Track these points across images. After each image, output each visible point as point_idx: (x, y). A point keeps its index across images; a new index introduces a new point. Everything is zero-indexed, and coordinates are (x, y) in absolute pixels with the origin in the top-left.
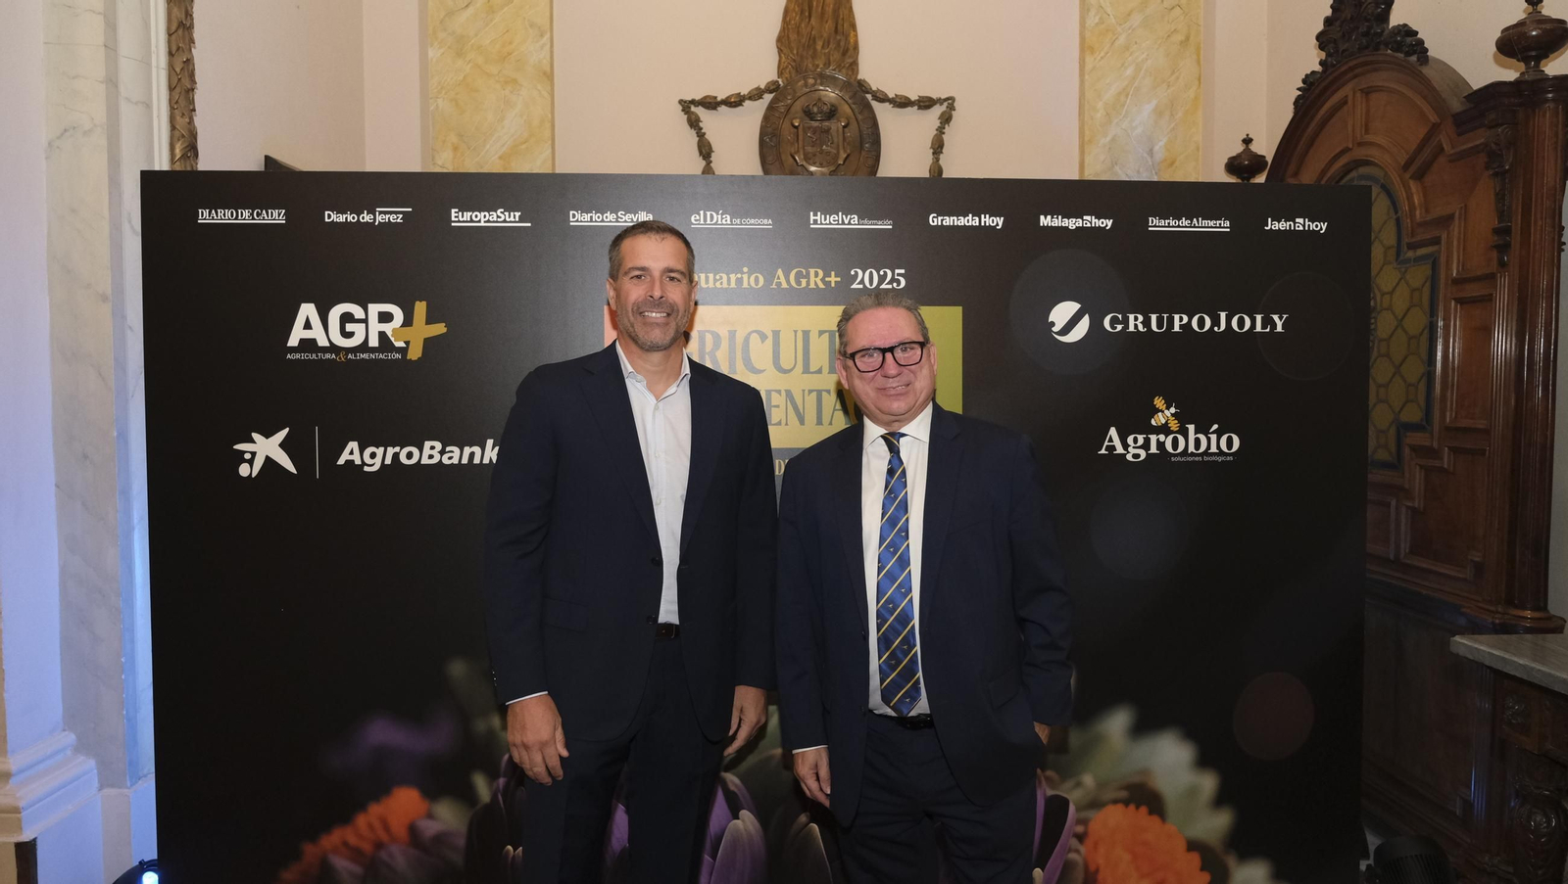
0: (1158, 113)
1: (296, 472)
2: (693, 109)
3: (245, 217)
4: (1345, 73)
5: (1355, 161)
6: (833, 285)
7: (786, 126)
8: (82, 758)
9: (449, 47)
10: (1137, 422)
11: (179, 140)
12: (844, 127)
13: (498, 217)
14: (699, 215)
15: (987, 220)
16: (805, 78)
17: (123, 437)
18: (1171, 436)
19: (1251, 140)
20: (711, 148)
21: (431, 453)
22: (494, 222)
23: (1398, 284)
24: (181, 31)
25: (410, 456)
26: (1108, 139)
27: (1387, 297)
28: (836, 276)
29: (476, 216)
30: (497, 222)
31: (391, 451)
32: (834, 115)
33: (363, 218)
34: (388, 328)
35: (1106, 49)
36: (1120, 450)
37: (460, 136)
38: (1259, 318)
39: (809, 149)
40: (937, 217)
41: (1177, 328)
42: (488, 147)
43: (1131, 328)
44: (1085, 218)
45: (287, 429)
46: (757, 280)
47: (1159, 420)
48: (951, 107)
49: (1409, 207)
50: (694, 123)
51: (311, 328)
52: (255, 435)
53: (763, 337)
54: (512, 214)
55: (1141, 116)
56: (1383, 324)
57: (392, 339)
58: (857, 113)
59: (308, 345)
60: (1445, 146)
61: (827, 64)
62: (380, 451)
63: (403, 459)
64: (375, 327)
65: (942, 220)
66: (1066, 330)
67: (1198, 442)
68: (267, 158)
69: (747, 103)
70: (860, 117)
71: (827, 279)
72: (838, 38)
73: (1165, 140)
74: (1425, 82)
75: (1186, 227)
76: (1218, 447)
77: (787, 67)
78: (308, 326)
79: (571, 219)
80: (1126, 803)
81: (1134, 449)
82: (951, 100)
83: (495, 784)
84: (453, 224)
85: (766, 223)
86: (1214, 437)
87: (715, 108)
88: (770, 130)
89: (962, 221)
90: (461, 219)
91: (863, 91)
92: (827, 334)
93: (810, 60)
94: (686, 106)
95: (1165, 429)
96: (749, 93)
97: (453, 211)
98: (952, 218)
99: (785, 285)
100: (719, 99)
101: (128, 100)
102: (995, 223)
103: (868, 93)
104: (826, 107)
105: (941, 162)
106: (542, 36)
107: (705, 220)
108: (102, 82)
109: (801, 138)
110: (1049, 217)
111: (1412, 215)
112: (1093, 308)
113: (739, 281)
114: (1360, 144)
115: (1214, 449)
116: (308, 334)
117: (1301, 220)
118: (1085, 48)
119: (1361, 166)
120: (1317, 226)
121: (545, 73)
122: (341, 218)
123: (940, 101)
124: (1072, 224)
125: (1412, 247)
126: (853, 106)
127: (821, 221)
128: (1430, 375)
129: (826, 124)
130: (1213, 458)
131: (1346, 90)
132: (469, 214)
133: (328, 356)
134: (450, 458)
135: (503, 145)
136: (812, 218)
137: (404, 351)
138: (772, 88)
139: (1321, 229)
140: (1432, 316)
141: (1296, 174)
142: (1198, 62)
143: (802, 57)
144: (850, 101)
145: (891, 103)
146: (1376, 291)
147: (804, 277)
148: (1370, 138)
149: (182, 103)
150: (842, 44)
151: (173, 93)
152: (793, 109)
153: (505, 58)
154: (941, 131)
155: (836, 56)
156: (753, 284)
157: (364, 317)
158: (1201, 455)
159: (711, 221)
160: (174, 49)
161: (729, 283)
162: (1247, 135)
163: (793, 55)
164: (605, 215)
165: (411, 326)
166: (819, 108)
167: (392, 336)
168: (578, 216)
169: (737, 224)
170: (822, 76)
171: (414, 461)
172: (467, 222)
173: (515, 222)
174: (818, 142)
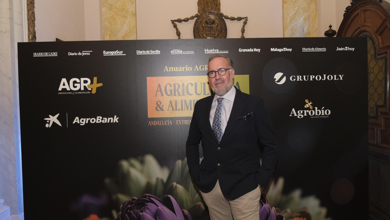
0: (305, 19)
1: (61, 126)
2: (175, 22)
3: (46, 55)
4: (358, 6)
5: (362, 31)
7: (201, 26)
8: (6, 206)
9: (108, 8)
10: (300, 107)
11: (31, 34)
12: (217, 26)
13: (117, 53)
14: (173, 51)
15: (256, 50)
16: (206, 13)
17: (16, 117)
18: (311, 111)
19: (332, 26)
20: (180, 33)
21: (99, 120)
22: (115, 54)
23: (375, 65)
24: (31, 4)
25: (93, 121)
26: (291, 27)
27: (372, 70)
29: (110, 53)
31: (88, 119)
32: (214, 23)
33: (79, 54)
34: (86, 85)
35: (290, 2)
36: (296, 115)
37: (111, 32)
38: (335, 76)
39: (207, 33)
40: (241, 49)
41: (311, 80)
42: (119, 35)
43: (298, 80)
44: (284, 48)
45: (59, 114)
46: (190, 68)
47: (307, 106)
48: (247, 20)
49: (378, 44)
50: (175, 26)
51: (65, 85)
52: (50, 116)
53: (192, 85)
54: (120, 52)
55: (300, 21)
56: (371, 77)
57: (88, 88)
59: (65, 90)
60: (388, 25)
61: (212, 9)
62: (85, 119)
63: (91, 122)
64: (83, 84)
65: (243, 50)
66: (279, 81)
67: (318, 112)
68: (56, 39)
69: (190, 20)
70: (221, 23)
72: (215, 1)
73: (307, 27)
74: (381, 7)
75: (313, 50)
76: (324, 113)
77: (201, 10)
78: (64, 85)
79: (137, 53)
80: (300, 217)
81: (300, 115)
82: (246, 18)
83: (119, 213)
84: (104, 55)
85: (192, 52)
86: (323, 111)
87: (181, 22)
88: (196, 27)
89: (248, 50)
90: (106, 54)
93: (207, 8)
94: (173, 22)
95: (308, 109)
96: (190, 17)
97: (104, 51)
98: (245, 50)
99: (198, 70)
100: (182, 19)
101: (16, 23)
102: (258, 51)
103: (223, 16)
104: (212, 21)
105: (244, 35)
106: (133, 4)
107: (175, 52)
108: (9, 19)
109: (205, 29)
110: (273, 49)
111: (379, 46)
112: (287, 74)
113: (185, 69)
114: (363, 26)
115: (323, 114)
116: (64, 87)
117: (347, 48)
118: (284, 2)
119: (364, 32)
120: (351, 49)
121: (134, 14)
122: (73, 54)
123: (243, 18)
124: (280, 50)
125: (379, 55)
126: (219, 20)
127: (208, 51)
128: (385, 91)
129: (212, 25)
130: (323, 117)
131: (359, 11)
132: (108, 52)
133: (70, 93)
134: (104, 121)
135: (123, 34)
136: (205, 51)
137: (91, 91)
139: (353, 50)
140: (386, 74)
141: (345, 35)
142: (316, 5)
143: (205, 7)
144: (218, 19)
145: (230, 19)
146: (369, 68)
147: (203, 67)
148: (366, 24)
149: (32, 24)
150: (216, 3)
151: (29, 21)
152: (202, 22)
153: (123, 10)
154: (244, 26)
155: (214, 6)
156: (189, 70)
157: (80, 82)
158: (319, 116)
159: (177, 52)
160: (29, 9)
161: (182, 70)
162: (330, 25)
163: (202, 7)
164: (147, 51)
165: (93, 84)
166: (209, 21)
167: (87, 87)
168: (139, 52)
169: (184, 53)
170: (210, 12)
171: (94, 122)
172: (108, 54)
173: (121, 54)
174: (210, 31)
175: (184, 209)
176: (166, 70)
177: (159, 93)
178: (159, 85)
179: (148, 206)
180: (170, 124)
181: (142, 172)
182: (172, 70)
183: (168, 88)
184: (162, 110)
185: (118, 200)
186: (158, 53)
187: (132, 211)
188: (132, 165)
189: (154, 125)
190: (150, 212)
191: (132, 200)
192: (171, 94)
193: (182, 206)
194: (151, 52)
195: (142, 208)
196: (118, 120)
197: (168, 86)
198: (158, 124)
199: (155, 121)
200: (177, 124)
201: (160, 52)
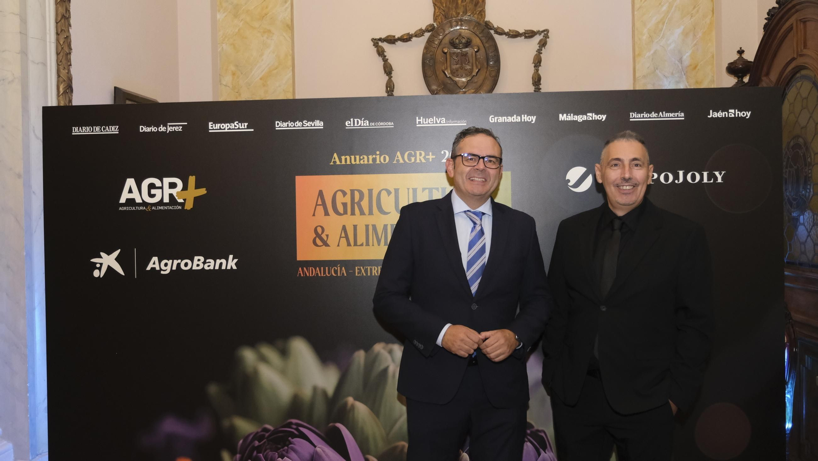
0: (685, 34)
1: (124, 275)
3: (97, 130)
4: (790, 9)
5: (797, 66)
6: (431, 160)
7: (439, 51)
8: (5, 442)
9: (230, 12)
11: (62, 83)
12: (476, 52)
13: (235, 126)
14: (350, 121)
15: (526, 118)
16: (451, 22)
17: (29, 256)
19: (743, 51)
20: (392, 68)
21: (197, 263)
22: (233, 129)
24: (63, 20)
25: (186, 265)
26: (652, 52)
28: (432, 155)
30: (234, 129)
31: (176, 262)
32: (469, 44)
33: (160, 129)
34: (174, 192)
37: (237, 66)
38: (705, 174)
40: (494, 117)
42: (253, 72)
44: (588, 114)
45: (119, 250)
46: (385, 160)
48: (547, 36)
50: (381, 53)
51: (132, 192)
52: (102, 254)
53: (389, 193)
54: (243, 124)
55: (674, 36)
57: (177, 198)
58: (484, 41)
59: (131, 202)
61: (465, 13)
62: (170, 262)
63: (183, 267)
64: (167, 191)
65: (497, 119)
66: (577, 184)
68: (115, 88)
69: (414, 39)
70: (487, 45)
71: (427, 157)
73: (690, 52)
75: (654, 118)
77: (439, 15)
78: (130, 191)
79: (277, 126)
82: (546, 33)
83: (234, 459)
84: (210, 131)
85: (390, 125)
87: (394, 43)
88: (429, 55)
89: (510, 119)
90: (214, 128)
91: (488, 28)
92: (427, 190)
93: (454, 10)
94: (376, 42)
96: (415, 32)
97: (210, 123)
98: (503, 118)
99: (401, 161)
100: (396, 37)
101: (33, 62)
102: (530, 120)
103: (491, 29)
105: (539, 72)
106: (286, 2)
107: (354, 124)
108: (19, 53)
109: (448, 60)
110: (565, 115)
113: (374, 160)
114: (801, 55)
116: (130, 196)
117: (733, 111)
119: (802, 70)
120: (743, 114)
121: (288, 26)
122: (148, 130)
123: (539, 33)
124: (580, 118)
127: (422, 122)
129: (464, 50)
131: (792, 20)
132: (219, 125)
133: (141, 208)
134: (209, 266)
135: (262, 72)
136: (418, 120)
137: (183, 204)
138: (430, 29)
139: (746, 116)
141: (767, 74)
143: (449, 8)
144: (480, 35)
145: (506, 35)
147: (413, 156)
148: (805, 51)
149: (64, 61)
151: (59, 56)
152: (444, 41)
153: (263, 17)
154: (539, 52)
155: (471, 6)
156: (382, 161)
157: (161, 186)
159: (358, 124)
160: (59, 30)
161: (368, 161)
162: (741, 48)
163: (443, 7)
164: (296, 123)
165: (187, 190)
166: (459, 40)
167: (177, 196)
168: (280, 124)
169: (372, 126)
170: (461, 20)
171: (188, 268)
172: (218, 129)
173: (245, 129)
174: (460, 62)
175: (369, 454)
176: (335, 162)
177: (320, 209)
178: (321, 194)
179: (294, 444)
180: (343, 273)
181: (283, 372)
182: (348, 163)
183: (340, 199)
184: (327, 245)
185: (233, 429)
186: (320, 126)
187: (261, 455)
188: (263, 359)
189: (309, 275)
190: (299, 457)
191: (262, 431)
192: (345, 212)
193: (364, 449)
194: (305, 125)
195: (281, 449)
196: (236, 264)
197: (339, 195)
198: (317, 274)
199: (310, 268)
200: (357, 275)
201: (322, 125)
